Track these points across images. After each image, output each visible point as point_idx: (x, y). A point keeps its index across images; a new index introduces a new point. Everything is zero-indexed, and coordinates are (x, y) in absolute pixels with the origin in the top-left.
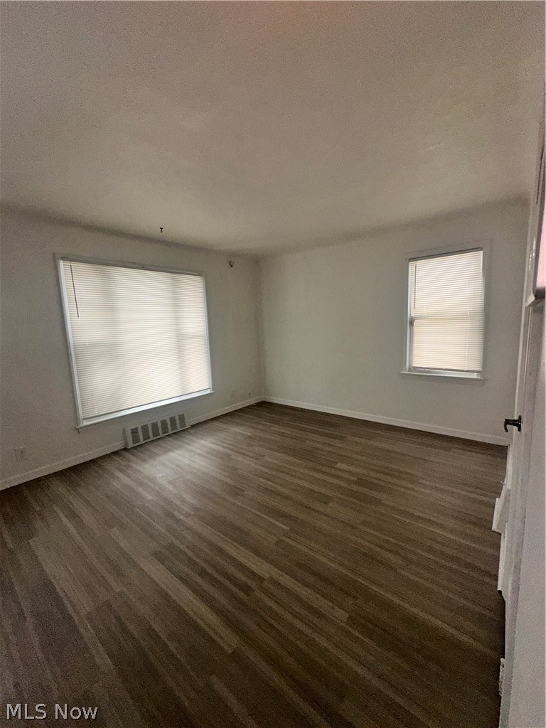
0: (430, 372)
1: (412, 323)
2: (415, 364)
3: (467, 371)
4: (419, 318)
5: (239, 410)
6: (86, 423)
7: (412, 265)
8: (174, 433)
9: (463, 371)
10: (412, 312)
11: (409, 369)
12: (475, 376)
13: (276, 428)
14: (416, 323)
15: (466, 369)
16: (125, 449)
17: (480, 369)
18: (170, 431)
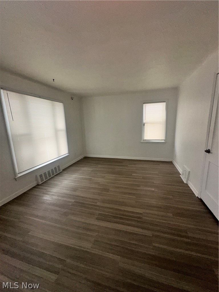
0: (149, 141)
1: (144, 125)
2: (145, 139)
3: (161, 140)
4: (146, 123)
5: (78, 161)
6: (19, 175)
7: (144, 105)
8: (57, 174)
9: (160, 140)
10: (144, 121)
11: (143, 140)
12: (163, 141)
13: (100, 166)
14: (145, 125)
15: (161, 139)
16: (38, 185)
17: (165, 139)
18: (55, 174)
